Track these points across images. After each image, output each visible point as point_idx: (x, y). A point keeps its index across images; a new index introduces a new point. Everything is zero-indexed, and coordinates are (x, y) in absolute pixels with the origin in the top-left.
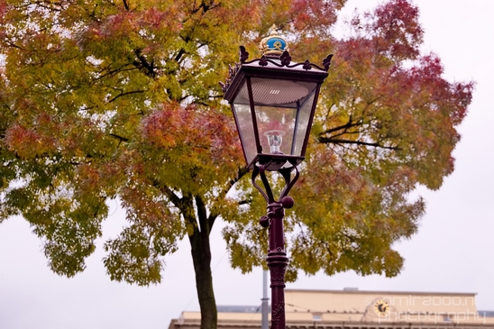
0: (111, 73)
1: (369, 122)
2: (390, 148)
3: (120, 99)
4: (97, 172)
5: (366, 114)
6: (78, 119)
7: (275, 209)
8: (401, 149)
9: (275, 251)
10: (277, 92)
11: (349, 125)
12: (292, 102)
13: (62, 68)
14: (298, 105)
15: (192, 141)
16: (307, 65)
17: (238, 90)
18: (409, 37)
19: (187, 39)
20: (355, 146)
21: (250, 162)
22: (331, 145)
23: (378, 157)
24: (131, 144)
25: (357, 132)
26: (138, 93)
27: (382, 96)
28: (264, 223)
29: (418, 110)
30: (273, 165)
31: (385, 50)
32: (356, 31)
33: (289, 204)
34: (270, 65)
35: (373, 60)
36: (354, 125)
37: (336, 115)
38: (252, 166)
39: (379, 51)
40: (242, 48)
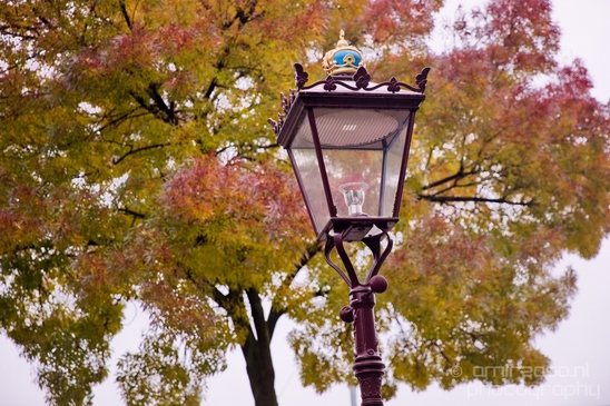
0: (114, 122)
1: (489, 169)
2: (522, 203)
3: (129, 157)
4: (104, 265)
5: (483, 156)
6: (72, 191)
7: (360, 295)
8: (538, 205)
9: (364, 355)
10: (352, 128)
11: (461, 175)
12: (376, 141)
13: (43, 120)
14: (384, 145)
15: (238, 211)
16: (393, 86)
17: (297, 129)
18: (539, 43)
19: (220, 66)
20: (471, 205)
21: (320, 230)
22: (437, 206)
23: (505, 219)
24: (149, 220)
25: (473, 184)
26: (156, 149)
27: (504, 129)
28: (346, 317)
29: (558, 146)
30: (353, 233)
31: (504, 63)
32: (462, 38)
33: (380, 287)
34: (340, 89)
35: (489, 78)
36: (467, 174)
37: (441, 162)
38: (324, 237)
39: (497, 65)
40: (298, 67)
